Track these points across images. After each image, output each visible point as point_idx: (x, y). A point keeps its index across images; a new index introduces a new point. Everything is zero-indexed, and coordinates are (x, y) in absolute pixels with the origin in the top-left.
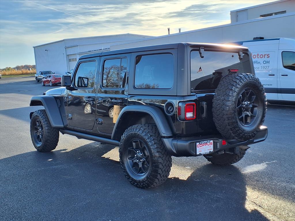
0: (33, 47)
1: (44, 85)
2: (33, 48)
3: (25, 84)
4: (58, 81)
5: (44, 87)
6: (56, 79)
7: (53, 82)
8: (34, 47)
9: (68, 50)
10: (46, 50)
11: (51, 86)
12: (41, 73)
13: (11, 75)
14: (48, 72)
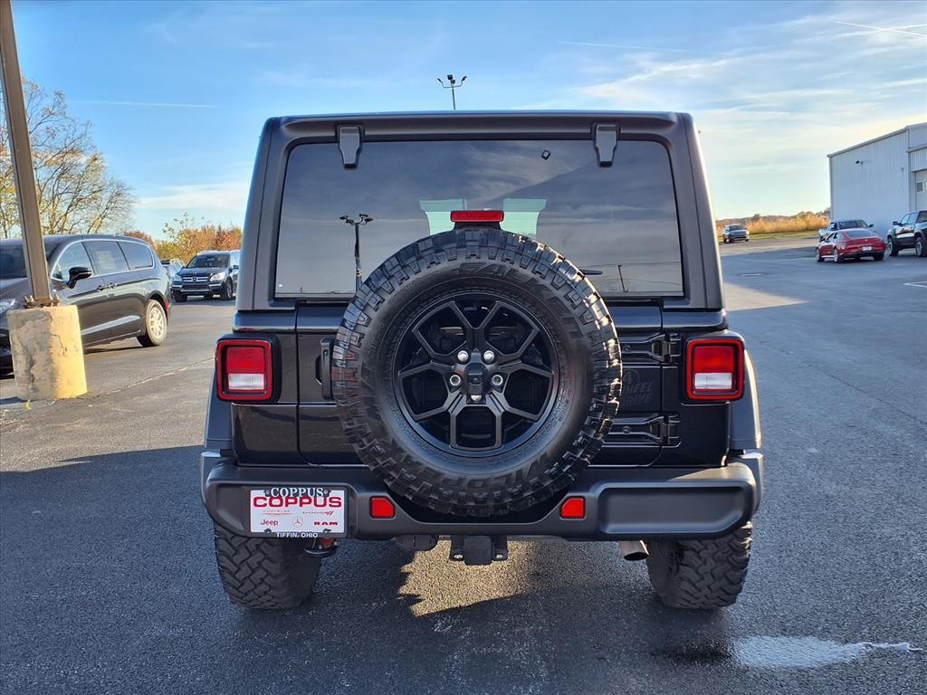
0: (828, 156)
1: (821, 260)
2: (828, 159)
3: (788, 257)
4: (856, 248)
5: (822, 266)
6: (851, 242)
7: (841, 251)
8: (831, 157)
9: (917, 156)
10: (858, 162)
11: (837, 262)
12: (833, 226)
13: (777, 232)
14: (855, 222)
